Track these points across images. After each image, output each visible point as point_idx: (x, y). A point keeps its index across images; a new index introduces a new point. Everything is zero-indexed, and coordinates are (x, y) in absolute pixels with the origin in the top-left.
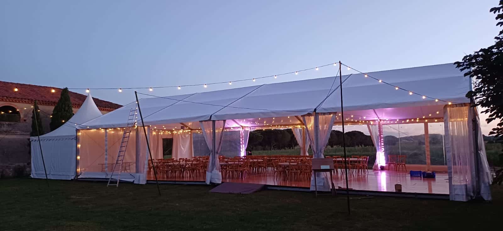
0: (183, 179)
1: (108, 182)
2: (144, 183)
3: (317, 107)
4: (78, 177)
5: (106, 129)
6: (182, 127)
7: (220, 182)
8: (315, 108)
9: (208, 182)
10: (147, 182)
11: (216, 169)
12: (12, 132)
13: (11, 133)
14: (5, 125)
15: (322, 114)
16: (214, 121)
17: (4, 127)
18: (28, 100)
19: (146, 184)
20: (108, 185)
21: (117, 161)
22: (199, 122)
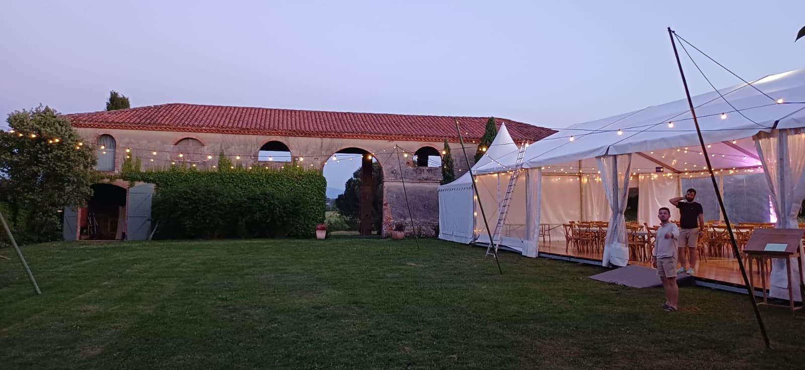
0: (593, 256)
1: (487, 248)
2: (534, 255)
3: (780, 120)
4: (476, 241)
5: (498, 173)
6: (657, 168)
7: (625, 265)
8: (778, 119)
9: (604, 264)
10: (539, 255)
11: (619, 241)
12: (433, 180)
13: (431, 181)
14: (425, 171)
15: (793, 131)
16: (615, 156)
17: (424, 173)
18: (449, 137)
19: (536, 257)
20: (487, 253)
21: (499, 220)
22: (595, 159)
